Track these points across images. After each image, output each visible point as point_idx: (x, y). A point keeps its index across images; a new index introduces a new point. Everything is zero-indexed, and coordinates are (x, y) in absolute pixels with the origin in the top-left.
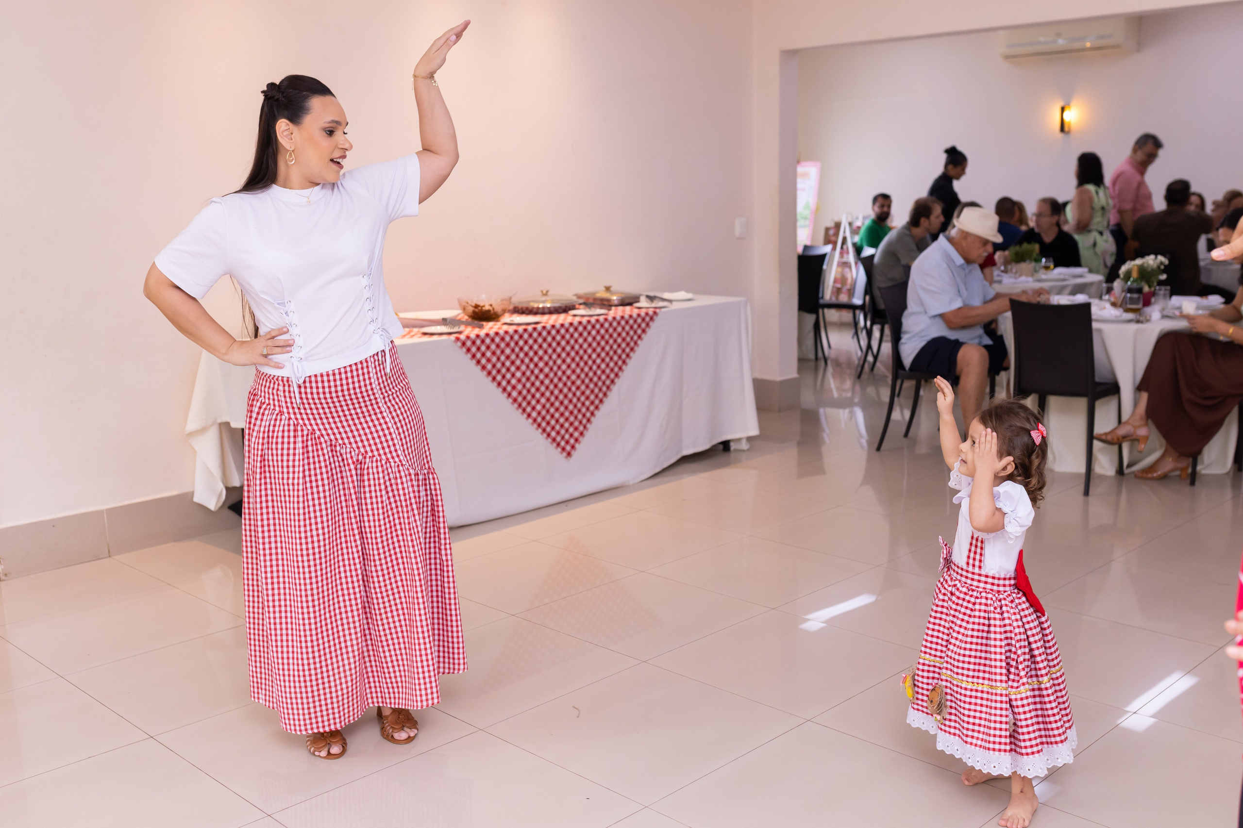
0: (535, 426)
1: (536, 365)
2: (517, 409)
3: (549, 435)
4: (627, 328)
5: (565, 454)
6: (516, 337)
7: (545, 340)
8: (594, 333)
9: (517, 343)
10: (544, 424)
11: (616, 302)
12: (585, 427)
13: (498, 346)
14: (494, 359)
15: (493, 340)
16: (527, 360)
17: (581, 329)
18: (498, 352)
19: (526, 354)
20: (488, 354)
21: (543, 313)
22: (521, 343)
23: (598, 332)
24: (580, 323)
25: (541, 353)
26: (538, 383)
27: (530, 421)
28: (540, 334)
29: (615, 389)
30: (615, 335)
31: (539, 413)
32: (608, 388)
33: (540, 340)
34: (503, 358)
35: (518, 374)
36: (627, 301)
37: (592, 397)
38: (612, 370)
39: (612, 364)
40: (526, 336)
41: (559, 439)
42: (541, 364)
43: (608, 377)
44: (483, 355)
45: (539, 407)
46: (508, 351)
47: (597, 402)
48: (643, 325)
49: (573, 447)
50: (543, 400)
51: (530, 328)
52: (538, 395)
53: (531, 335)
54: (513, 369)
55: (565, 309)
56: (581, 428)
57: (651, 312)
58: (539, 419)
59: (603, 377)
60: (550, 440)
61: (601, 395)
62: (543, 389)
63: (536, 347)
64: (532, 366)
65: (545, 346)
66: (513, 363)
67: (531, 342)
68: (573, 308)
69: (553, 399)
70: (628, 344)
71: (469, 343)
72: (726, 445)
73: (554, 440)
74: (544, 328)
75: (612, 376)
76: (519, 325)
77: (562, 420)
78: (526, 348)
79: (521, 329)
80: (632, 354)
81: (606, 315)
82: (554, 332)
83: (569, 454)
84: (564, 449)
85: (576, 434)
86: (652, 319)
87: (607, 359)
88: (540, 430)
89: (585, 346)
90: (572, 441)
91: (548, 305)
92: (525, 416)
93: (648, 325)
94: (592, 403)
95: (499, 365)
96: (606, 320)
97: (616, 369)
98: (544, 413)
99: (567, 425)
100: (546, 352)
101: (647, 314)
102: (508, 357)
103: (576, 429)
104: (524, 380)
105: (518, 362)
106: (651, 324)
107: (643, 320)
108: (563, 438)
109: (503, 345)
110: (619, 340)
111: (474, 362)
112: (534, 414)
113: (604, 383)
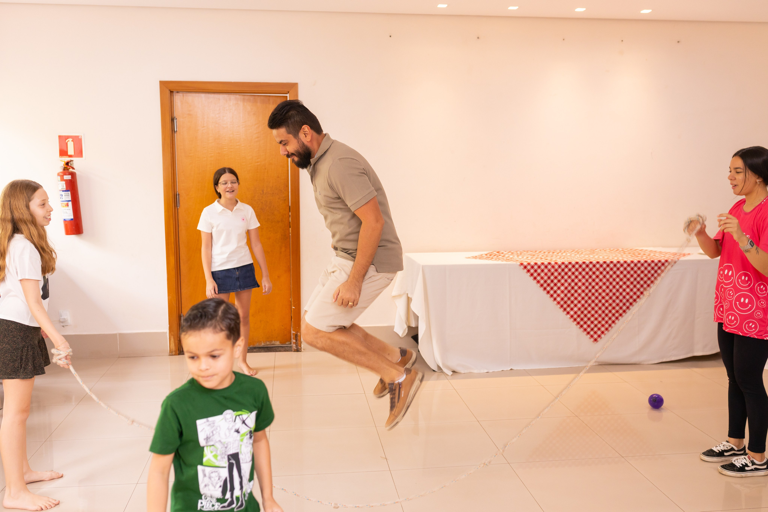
0: (572, 320)
1: (576, 284)
2: (560, 308)
3: (580, 327)
4: (649, 269)
5: (591, 340)
6: (563, 267)
7: (584, 270)
8: (622, 269)
9: (563, 270)
10: (578, 320)
12: (610, 325)
13: (549, 270)
14: (546, 278)
15: (546, 267)
16: (569, 281)
17: (612, 266)
18: (549, 274)
19: (569, 277)
22: (566, 270)
23: (625, 269)
24: (612, 262)
25: (580, 277)
26: (576, 295)
27: (569, 316)
28: (581, 266)
30: (639, 272)
31: (575, 313)
32: (631, 304)
33: (580, 270)
34: (552, 278)
35: (562, 288)
38: (635, 293)
39: (635, 290)
40: (570, 266)
41: (589, 330)
42: (580, 284)
43: (631, 297)
44: (539, 274)
45: (576, 309)
46: (556, 274)
47: (621, 311)
48: (663, 268)
49: (599, 336)
50: (579, 306)
52: (576, 302)
54: (559, 285)
56: (607, 326)
58: (575, 316)
59: (628, 297)
60: (582, 330)
61: (624, 308)
62: (580, 299)
63: (577, 274)
64: (573, 284)
65: (584, 273)
67: (573, 270)
70: (649, 279)
71: (529, 267)
73: (585, 330)
74: (584, 263)
75: (635, 297)
77: (592, 319)
78: (570, 274)
80: (652, 285)
82: (591, 266)
83: (594, 340)
84: (591, 336)
85: (602, 329)
86: (670, 264)
87: (632, 287)
88: (575, 323)
90: (599, 333)
92: (565, 313)
93: (666, 268)
94: (617, 312)
95: (549, 282)
97: (638, 293)
98: (579, 313)
99: (596, 322)
100: (584, 277)
101: (666, 261)
102: (556, 278)
103: (603, 326)
104: (566, 292)
108: (592, 330)
109: (553, 270)
113: (628, 301)
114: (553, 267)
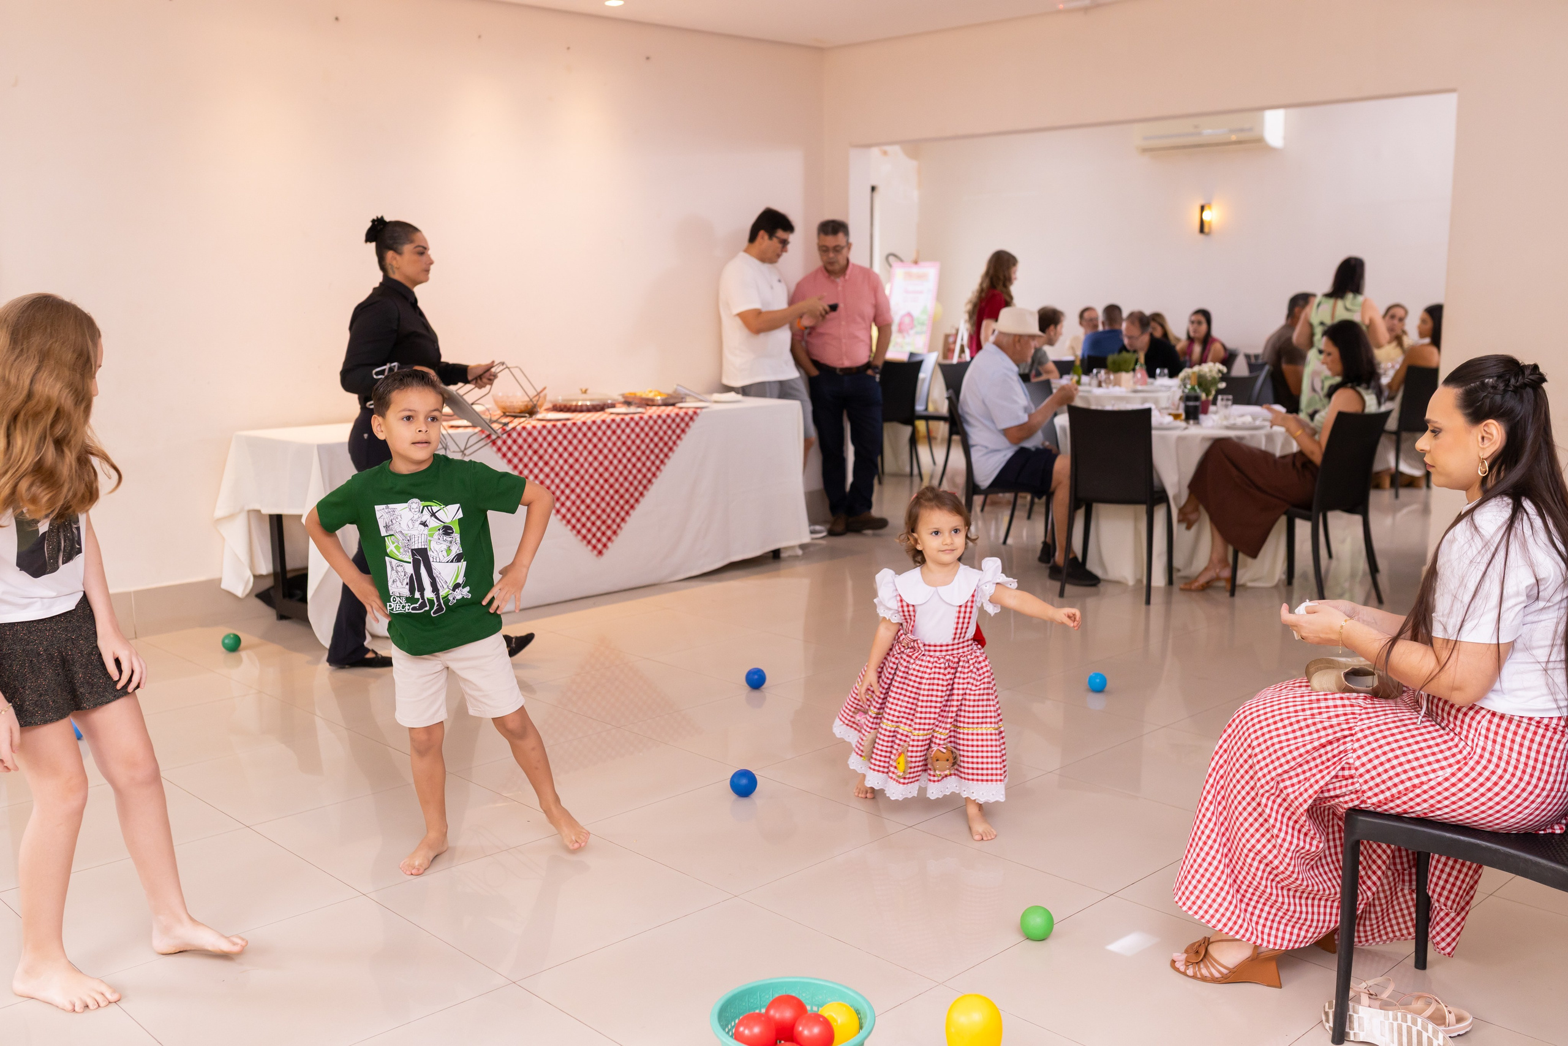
0: (564, 522)
1: (566, 461)
3: (579, 532)
4: (665, 427)
5: (595, 552)
6: (545, 432)
7: (575, 436)
8: (628, 431)
9: (545, 439)
10: (574, 521)
11: (660, 402)
12: (619, 526)
13: (525, 440)
14: (521, 454)
15: (520, 435)
16: (556, 456)
17: (614, 426)
18: (525, 447)
19: (555, 450)
20: (515, 448)
21: (581, 411)
22: (550, 438)
23: (633, 430)
24: (613, 420)
25: (571, 449)
26: (567, 479)
27: (559, 517)
28: (570, 430)
29: (653, 489)
30: (651, 434)
31: (569, 510)
32: (645, 487)
33: (570, 436)
34: (530, 453)
35: (547, 470)
36: (672, 401)
37: (627, 496)
38: (649, 470)
39: (648, 464)
40: (555, 432)
41: (589, 536)
42: (571, 461)
43: (645, 476)
44: (510, 448)
45: (568, 504)
46: (535, 446)
47: (632, 501)
48: (683, 425)
49: (605, 546)
50: (573, 497)
51: (559, 424)
52: (567, 491)
53: (560, 431)
54: (541, 464)
55: (600, 408)
56: (614, 527)
57: (690, 412)
58: (569, 516)
59: (640, 476)
60: (580, 537)
61: (636, 494)
62: (573, 485)
63: (565, 443)
64: (561, 462)
65: (575, 442)
66: (541, 458)
67: (560, 437)
68: (613, 406)
69: (583, 496)
70: (666, 444)
72: (776, 554)
73: (584, 537)
74: (574, 424)
75: (649, 475)
76: (549, 420)
77: (593, 518)
78: (555, 444)
79: (549, 425)
80: (670, 454)
81: (643, 413)
82: (584, 429)
83: (600, 552)
84: (594, 547)
85: (609, 533)
86: (691, 418)
87: (644, 459)
88: (569, 527)
89: (619, 444)
90: (604, 539)
91: (588, 403)
93: (687, 425)
94: (627, 502)
95: (526, 460)
96: (641, 418)
97: (653, 469)
98: (574, 509)
99: (598, 523)
100: (576, 448)
101: (686, 414)
102: (535, 452)
103: (609, 527)
104: (552, 475)
105: (546, 457)
106: (691, 423)
107: (682, 419)
108: (594, 535)
109: (530, 440)
110: (656, 439)
111: (500, 455)
112: (563, 510)
113: (640, 482)
114: (530, 434)
